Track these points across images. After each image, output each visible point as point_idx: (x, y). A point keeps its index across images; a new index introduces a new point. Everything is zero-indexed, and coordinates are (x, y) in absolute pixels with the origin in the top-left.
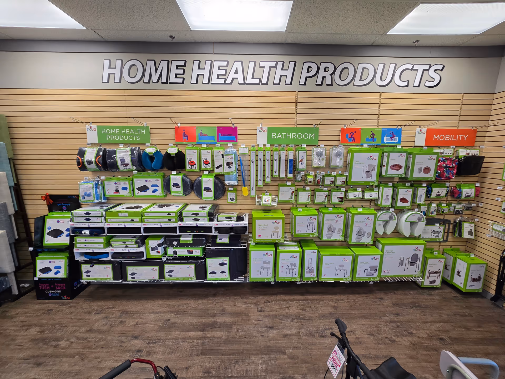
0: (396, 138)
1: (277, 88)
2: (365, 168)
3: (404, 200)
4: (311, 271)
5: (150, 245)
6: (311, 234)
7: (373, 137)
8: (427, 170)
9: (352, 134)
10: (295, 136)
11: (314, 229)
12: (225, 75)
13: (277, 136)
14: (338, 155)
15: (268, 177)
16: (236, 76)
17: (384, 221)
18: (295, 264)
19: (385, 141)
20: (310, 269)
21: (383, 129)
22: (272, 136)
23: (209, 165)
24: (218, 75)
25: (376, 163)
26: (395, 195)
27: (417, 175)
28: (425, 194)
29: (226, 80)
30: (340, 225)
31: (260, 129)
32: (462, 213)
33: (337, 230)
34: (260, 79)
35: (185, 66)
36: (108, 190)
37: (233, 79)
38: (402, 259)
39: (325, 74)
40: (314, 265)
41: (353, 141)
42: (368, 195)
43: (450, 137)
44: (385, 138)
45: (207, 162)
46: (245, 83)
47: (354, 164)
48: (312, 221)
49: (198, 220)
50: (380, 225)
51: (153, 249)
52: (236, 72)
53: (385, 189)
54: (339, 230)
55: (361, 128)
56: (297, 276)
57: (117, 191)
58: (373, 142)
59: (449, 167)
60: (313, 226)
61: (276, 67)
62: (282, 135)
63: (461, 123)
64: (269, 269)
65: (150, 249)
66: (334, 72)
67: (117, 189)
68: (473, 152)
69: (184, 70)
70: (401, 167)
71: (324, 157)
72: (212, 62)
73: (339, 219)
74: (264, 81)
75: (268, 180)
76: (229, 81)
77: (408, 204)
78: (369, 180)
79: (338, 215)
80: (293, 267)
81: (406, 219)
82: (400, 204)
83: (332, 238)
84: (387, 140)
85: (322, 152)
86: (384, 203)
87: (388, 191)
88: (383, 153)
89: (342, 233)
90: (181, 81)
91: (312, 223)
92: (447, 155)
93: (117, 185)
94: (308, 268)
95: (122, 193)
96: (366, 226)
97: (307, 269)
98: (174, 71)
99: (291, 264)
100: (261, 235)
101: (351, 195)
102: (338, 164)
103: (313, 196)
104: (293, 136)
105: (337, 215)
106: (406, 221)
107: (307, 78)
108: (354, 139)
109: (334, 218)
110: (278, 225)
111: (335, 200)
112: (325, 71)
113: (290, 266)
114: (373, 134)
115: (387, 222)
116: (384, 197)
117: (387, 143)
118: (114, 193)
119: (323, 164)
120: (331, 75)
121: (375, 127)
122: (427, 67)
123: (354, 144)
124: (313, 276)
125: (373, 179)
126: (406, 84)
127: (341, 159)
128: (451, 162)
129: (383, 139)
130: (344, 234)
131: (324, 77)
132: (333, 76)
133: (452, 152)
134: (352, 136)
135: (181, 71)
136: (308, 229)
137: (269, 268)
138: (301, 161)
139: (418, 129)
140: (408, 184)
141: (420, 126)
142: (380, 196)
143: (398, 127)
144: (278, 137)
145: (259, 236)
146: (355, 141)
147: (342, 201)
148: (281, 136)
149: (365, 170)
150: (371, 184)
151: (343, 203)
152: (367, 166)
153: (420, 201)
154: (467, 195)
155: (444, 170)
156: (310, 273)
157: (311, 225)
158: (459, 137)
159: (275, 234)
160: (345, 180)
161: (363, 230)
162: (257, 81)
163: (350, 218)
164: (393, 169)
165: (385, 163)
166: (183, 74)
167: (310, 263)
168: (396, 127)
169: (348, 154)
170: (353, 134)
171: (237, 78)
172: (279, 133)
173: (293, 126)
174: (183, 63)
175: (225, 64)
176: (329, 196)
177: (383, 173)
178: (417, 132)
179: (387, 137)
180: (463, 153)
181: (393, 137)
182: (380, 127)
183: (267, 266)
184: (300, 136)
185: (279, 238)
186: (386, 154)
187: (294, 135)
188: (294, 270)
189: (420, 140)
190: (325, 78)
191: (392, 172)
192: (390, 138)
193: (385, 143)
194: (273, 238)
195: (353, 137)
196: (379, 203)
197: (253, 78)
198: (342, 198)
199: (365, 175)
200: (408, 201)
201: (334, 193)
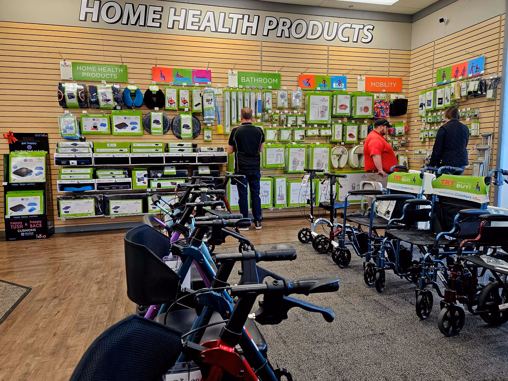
0: (342, 84)
1: (244, 37)
2: (319, 108)
3: (351, 135)
4: (282, 198)
5: (136, 176)
6: (280, 164)
7: (325, 83)
8: (366, 109)
9: (308, 80)
10: (261, 81)
11: (281, 160)
12: (199, 22)
14: (297, 97)
16: (208, 24)
17: (338, 155)
18: (268, 192)
19: (334, 86)
20: (281, 196)
21: (331, 76)
22: (242, 79)
23: (187, 104)
24: (193, 22)
25: (328, 104)
26: (344, 131)
27: (359, 113)
28: (367, 130)
29: (199, 27)
30: (303, 159)
31: (231, 73)
32: (398, 149)
33: (300, 163)
34: (229, 28)
35: (162, 11)
36: (85, 126)
37: (206, 27)
38: (354, 185)
39: (283, 28)
40: (284, 192)
41: (309, 86)
42: (323, 133)
43: (383, 85)
44: (334, 84)
45: (185, 101)
46: (216, 31)
47: (311, 105)
48: (280, 153)
49: (183, 150)
50: (335, 159)
51: (139, 180)
52: (209, 21)
53: (337, 126)
54: (302, 163)
55: (315, 76)
56: (270, 202)
57: (95, 127)
58: (325, 87)
59: (383, 108)
60: (281, 157)
61: (243, 19)
62: (250, 79)
63: (391, 73)
65: (137, 180)
66: (291, 26)
67: (95, 125)
68: (401, 96)
69: (161, 15)
70: (346, 107)
71: (286, 98)
72: (186, 10)
73: (301, 153)
74: (233, 31)
76: (202, 28)
77: (355, 139)
78: (324, 119)
81: (354, 151)
82: (349, 139)
83: (297, 170)
84: (336, 86)
85: (285, 94)
86: (336, 139)
87: (338, 128)
88: (333, 96)
89: (304, 165)
90: (158, 25)
91: (280, 154)
92: (382, 98)
93: (95, 121)
94: (279, 196)
95: (101, 129)
96: (323, 158)
98: (151, 16)
99: (265, 192)
101: (310, 133)
102: (298, 104)
103: (279, 135)
104: (259, 81)
105: (299, 149)
106: (354, 153)
107: (269, 30)
108: (309, 84)
109: (298, 152)
111: (297, 138)
112: (283, 25)
114: (324, 80)
115: (340, 156)
116: (336, 133)
117: (336, 88)
118: (91, 129)
119: (286, 105)
120: (288, 28)
121: (326, 75)
122: (362, 27)
123: (310, 89)
124: (283, 203)
125: (327, 118)
126: (347, 39)
127: (300, 100)
128: (384, 104)
129: (332, 85)
130: (306, 166)
131: (283, 30)
132: (290, 29)
133: (385, 96)
134: (308, 82)
135: (158, 17)
136: (277, 160)
138: (268, 101)
139: (359, 77)
140: (353, 121)
141: (360, 75)
142: (333, 133)
143: (343, 75)
144: (247, 80)
146: (310, 86)
147: (303, 139)
148: (249, 80)
149: (320, 111)
150: (325, 123)
152: (321, 107)
153: (364, 136)
154: (399, 132)
155: (380, 111)
156: (281, 200)
157: (279, 156)
158: (390, 84)
160: (304, 120)
161: (321, 162)
162: (227, 30)
163: (310, 151)
164: (341, 109)
165: (334, 105)
166: (160, 19)
167: (280, 190)
168: (341, 75)
169: (306, 97)
170: (309, 80)
171: (210, 27)
172: (248, 78)
173: (260, 72)
174: (160, 9)
175: (198, 13)
176: (292, 134)
177: (334, 113)
178: (358, 79)
180: (393, 97)
181: (340, 84)
182: (329, 75)
184: (265, 81)
186: (335, 96)
187: (260, 79)
188: (267, 197)
189: (361, 87)
191: (339, 111)
192: (337, 84)
193: (334, 88)
195: (309, 83)
196: (333, 139)
197: (223, 27)
198: (303, 136)
199: (320, 115)
200: (355, 137)
201: (296, 132)
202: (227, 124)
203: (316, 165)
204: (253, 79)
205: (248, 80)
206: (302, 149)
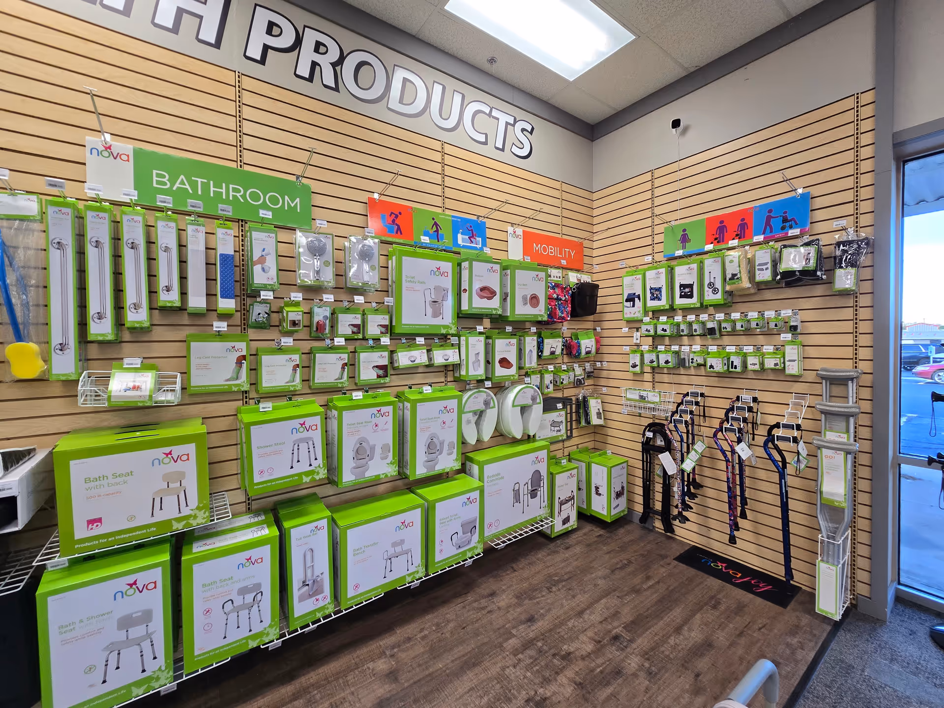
0: (478, 239)
2: (427, 293)
3: (504, 363)
4: (315, 588)
6: (307, 474)
7: (437, 231)
8: (534, 300)
9: (393, 216)
10: (238, 195)
11: (313, 458)
13: (173, 181)
14: (365, 255)
15: (136, 306)
17: (475, 413)
18: (257, 586)
19: (460, 242)
20: (310, 583)
21: (453, 216)
22: (155, 178)
25: (448, 283)
26: (489, 350)
27: (523, 310)
28: (536, 347)
30: (386, 436)
31: (101, 148)
32: (584, 383)
33: (378, 451)
38: (517, 488)
39: (318, 58)
40: (323, 566)
41: (397, 233)
42: (441, 356)
43: (554, 252)
44: (460, 236)
47: (405, 285)
48: (305, 434)
50: (469, 422)
53: (473, 340)
54: (385, 448)
55: (411, 208)
56: (267, 620)
58: (438, 241)
59: (561, 300)
60: (312, 449)
62: (194, 185)
63: (566, 230)
64: (146, 645)
66: (340, 61)
68: (586, 278)
70: (493, 293)
71: (328, 256)
73: (381, 420)
75: (137, 316)
77: (513, 371)
78: (437, 321)
79: (378, 409)
80: (249, 598)
81: (514, 401)
82: (500, 372)
83: (368, 474)
84: (463, 240)
85: (325, 245)
86: (472, 372)
87: (475, 344)
88: (459, 265)
89: (391, 454)
91: (306, 440)
92: (555, 279)
94: (305, 584)
96: (443, 428)
97: (299, 589)
99: (243, 591)
100: (99, 520)
101: (404, 359)
102: (366, 278)
103: (307, 367)
104: (231, 193)
105: (374, 410)
106: (513, 406)
107: (266, 47)
108: (399, 229)
109: (370, 420)
110: (180, 466)
111: (368, 374)
112: (317, 51)
113: (238, 601)
114: (436, 224)
115: (480, 414)
116: (472, 358)
117: (464, 247)
119: (328, 277)
121: (439, 210)
122: (511, 121)
123: (401, 241)
124: (321, 604)
125: (447, 320)
126: (482, 138)
127: (372, 268)
128: (562, 292)
129: (455, 239)
130: (397, 458)
131: (315, 63)
132: (338, 69)
133: (561, 275)
134: (393, 221)
136: (295, 460)
137: (149, 636)
138: (262, 260)
139: (510, 229)
140: (509, 329)
141: (513, 225)
142: (463, 357)
143: (478, 218)
144: (177, 185)
145: (91, 522)
146: (401, 234)
147: (385, 375)
148: (188, 187)
149: (429, 299)
150: (444, 331)
151: (387, 380)
152: (433, 291)
153: (531, 363)
154: (587, 349)
155: (556, 305)
156: (310, 596)
157: (303, 447)
159: (170, 502)
160: (387, 323)
161: (438, 439)
163: (408, 414)
164: (482, 297)
165: (465, 285)
167: (309, 564)
168: (475, 218)
169: (390, 262)
170: (397, 216)
172: (182, 177)
173: (233, 165)
176: (352, 365)
177: (465, 307)
178: (509, 233)
179: (462, 234)
180: (573, 278)
181: (471, 237)
182: (447, 212)
183: (137, 632)
184: (255, 196)
185: (186, 511)
186: (465, 265)
187: (236, 190)
188: (256, 606)
189: (515, 252)
190: (318, 68)
191: (480, 304)
192: (467, 237)
193: (459, 246)
194: (160, 516)
195: (397, 225)
196: (463, 373)
198: (383, 368)
199: (430, 311)
200: (512, 365)
201: (363, 356)
202: (56, 339)
203: (424, 449)
204: (206, 187)
205: (182, 183)
206: (384, 409)
